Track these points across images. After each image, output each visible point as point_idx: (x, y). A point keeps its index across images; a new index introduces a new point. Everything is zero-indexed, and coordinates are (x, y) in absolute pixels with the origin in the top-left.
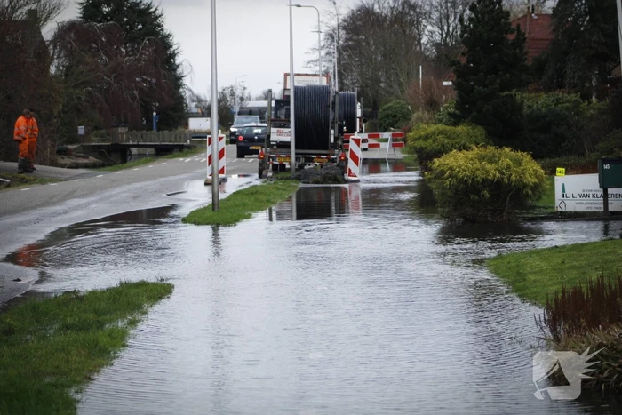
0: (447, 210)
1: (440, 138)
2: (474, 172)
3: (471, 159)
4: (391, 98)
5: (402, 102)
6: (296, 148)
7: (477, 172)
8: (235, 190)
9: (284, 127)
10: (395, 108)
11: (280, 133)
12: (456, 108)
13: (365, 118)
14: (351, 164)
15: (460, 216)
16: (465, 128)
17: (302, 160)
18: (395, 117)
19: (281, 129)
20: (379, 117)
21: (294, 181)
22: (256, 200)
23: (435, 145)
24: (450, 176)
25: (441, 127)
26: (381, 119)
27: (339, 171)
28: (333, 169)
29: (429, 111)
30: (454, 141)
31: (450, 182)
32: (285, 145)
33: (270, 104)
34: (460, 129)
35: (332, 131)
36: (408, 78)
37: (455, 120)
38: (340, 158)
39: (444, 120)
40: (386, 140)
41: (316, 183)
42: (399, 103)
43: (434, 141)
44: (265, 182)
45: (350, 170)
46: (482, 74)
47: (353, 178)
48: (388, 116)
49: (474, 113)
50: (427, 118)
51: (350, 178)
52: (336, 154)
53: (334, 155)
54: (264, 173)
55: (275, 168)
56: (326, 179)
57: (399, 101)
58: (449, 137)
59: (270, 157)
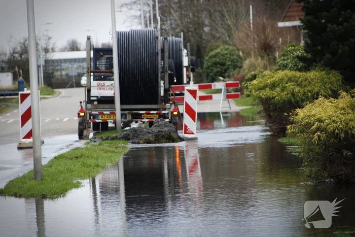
0: (314, 170)
1: (290, 86)
2: (347, 124)
3: (343, 109)
4: (217, 44)
5: (231, 48)
6: (122, 103)
7: (350, 123)
8: (56, 154)
9: (105, 79)
10: (223, 55)
11: (101, 87)
12: (306, 51)
13: (193, 67)
14: (187, 120)
15: (330, 176)
16: (317, 74)
17: (129, 117)
18: (223, 64)
19: (102, 82)
20: (205, 66)
21: (122, 141)
22: (84, 165)
23: (284, 94)
24: (318, 129)
25: (289, 73)
26: (208, 68)
27: (173, 128)
28: (164, 126)
29: (262, 57)
30: (306, 89)
31: (319, 137)
32: (109, 101)
33: (89, 54)
34: (312, 74)
35: (162, 83)
36: (237, 20)
37: (306, 64)
38: (172, 113)
39: (290, 65)
40: (219, 91)
41: (148, 143)
42: (227, 49)
43: (283, 90)
44: (88, 143)
45: (186, 126)
46: (335, 9)
47: (190, 136)
48: (215, 64)
49: (328, 56)
50: (262, 65)
51: (186, 135)
52: (169, 109)
53: (165, 109)
54: (85, 133)
55: (96, 127)
56: (158, 138)
57: (227, 47)
58: (299, 85)
59: (91, 115)
